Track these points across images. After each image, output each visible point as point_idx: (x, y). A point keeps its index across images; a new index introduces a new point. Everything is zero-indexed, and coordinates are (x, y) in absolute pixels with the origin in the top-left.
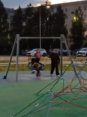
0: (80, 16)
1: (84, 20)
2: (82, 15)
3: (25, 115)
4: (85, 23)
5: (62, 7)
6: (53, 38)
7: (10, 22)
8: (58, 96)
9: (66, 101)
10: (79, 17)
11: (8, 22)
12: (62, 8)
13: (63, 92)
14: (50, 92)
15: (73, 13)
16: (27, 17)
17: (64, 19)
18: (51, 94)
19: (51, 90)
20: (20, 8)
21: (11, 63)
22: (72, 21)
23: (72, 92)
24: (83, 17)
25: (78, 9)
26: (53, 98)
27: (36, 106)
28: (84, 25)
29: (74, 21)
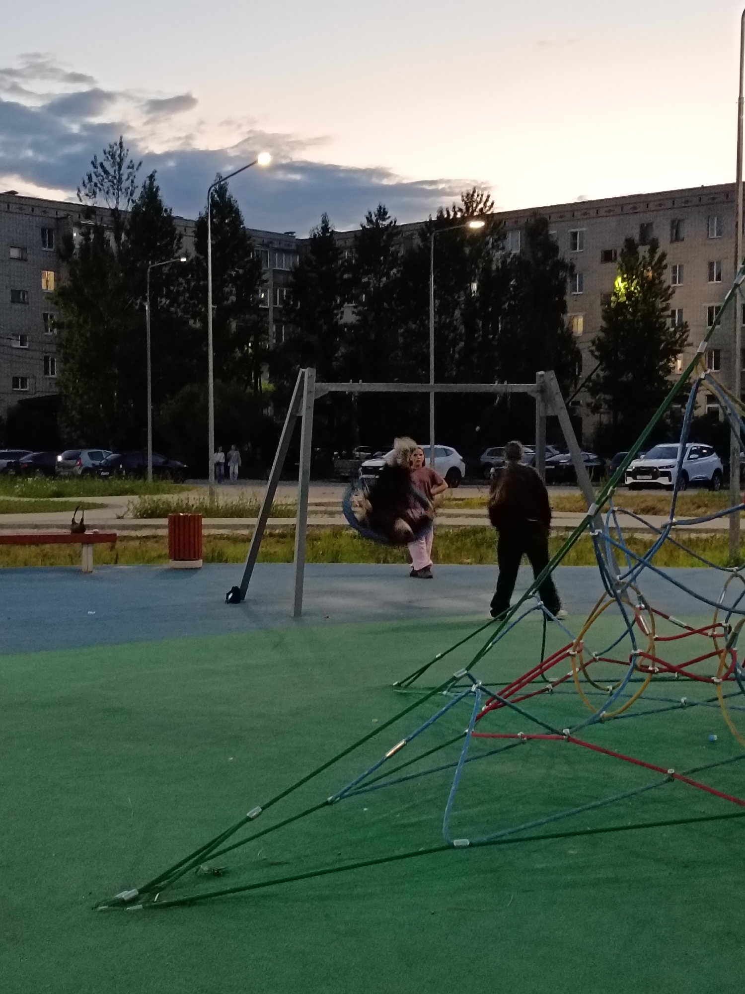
0: (650, 274)
1: (667, 295)
2: (659, 267)
3: (330, 799)
4: (673, 312)
5: (552, 226)
6: (496, 386)
7: (275, 303)
8: (505, 704)
9: (553, 731)
10: (643, 280)
11: (263, 301)
12: (551, 232)
13: (539, 678)
14: (467, 681)
15: (607, 256)
16: (365, 280)
17: (561, 291)
18: (470, 691)
19: (468, 669)
20: (325, 228)
21: (270, 521)
22: (606, 300)
23: (589, 681)
24: (663, 278)
25: (636, 235)
26: (486, 711)
27: (388, 755)
28: (669, 321)
29: (613, 298)
